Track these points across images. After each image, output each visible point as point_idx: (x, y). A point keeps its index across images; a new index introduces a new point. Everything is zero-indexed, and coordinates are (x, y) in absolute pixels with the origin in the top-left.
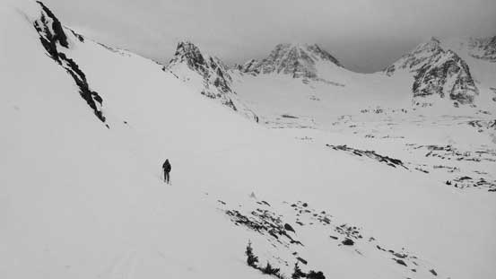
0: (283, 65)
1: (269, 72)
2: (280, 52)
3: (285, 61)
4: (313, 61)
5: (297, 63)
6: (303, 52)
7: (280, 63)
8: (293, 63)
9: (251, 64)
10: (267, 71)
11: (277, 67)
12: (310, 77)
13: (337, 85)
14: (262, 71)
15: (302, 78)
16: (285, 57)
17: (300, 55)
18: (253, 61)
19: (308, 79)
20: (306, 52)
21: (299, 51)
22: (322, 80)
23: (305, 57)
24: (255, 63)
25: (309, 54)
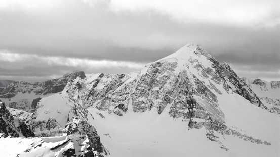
0: (167, 100)
1: (143, 109)
2: (159, 77)
3: (169, 93)
4: (213, 96)
5: (191, 103)
6: (198, 82)
7: (162, 96)
8: (184, 99)
9: (98, 81)
10: (139, 108)
11: (157, 102)
12: (217, 128)
13: (258, 142)
14: (130, 107)
15: (204, 130)
16: (168, 87)
17: (195, 87)
18: (102, 76)
19: (216, 133)
20: (201, 79)
21: (192, 81)
22: (235, 133)
23: (203, 90)
24: (104, 79)
25: (207, 82)
